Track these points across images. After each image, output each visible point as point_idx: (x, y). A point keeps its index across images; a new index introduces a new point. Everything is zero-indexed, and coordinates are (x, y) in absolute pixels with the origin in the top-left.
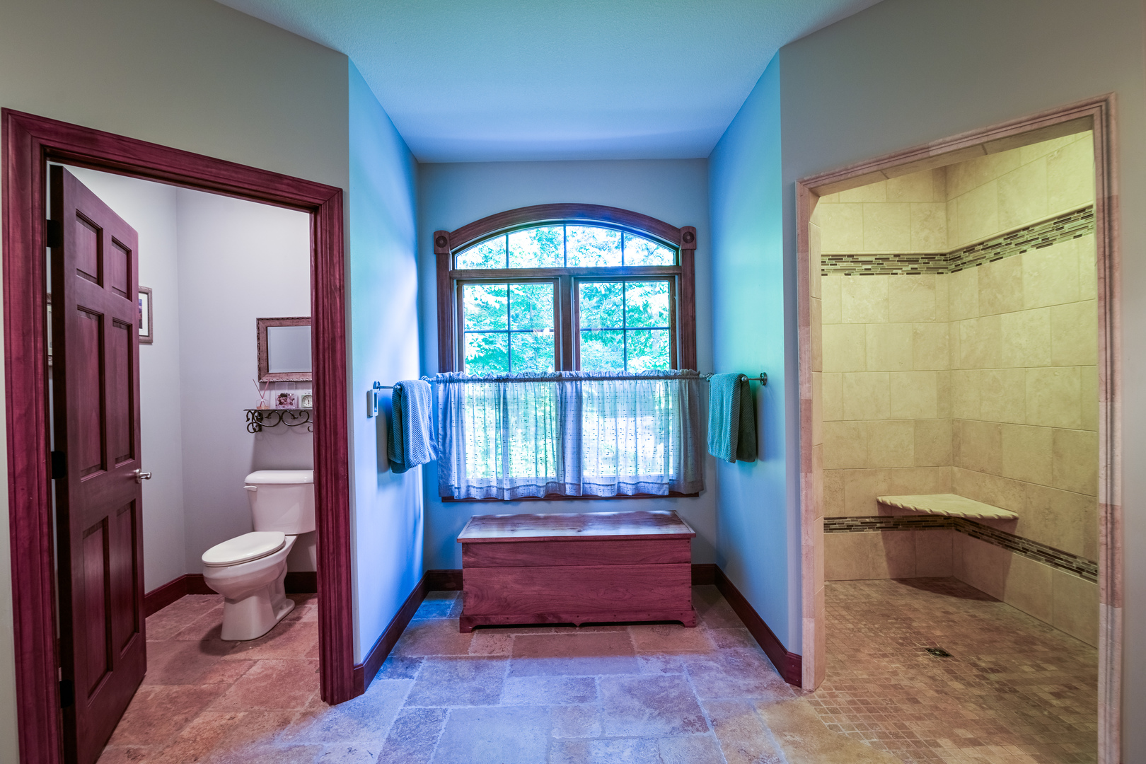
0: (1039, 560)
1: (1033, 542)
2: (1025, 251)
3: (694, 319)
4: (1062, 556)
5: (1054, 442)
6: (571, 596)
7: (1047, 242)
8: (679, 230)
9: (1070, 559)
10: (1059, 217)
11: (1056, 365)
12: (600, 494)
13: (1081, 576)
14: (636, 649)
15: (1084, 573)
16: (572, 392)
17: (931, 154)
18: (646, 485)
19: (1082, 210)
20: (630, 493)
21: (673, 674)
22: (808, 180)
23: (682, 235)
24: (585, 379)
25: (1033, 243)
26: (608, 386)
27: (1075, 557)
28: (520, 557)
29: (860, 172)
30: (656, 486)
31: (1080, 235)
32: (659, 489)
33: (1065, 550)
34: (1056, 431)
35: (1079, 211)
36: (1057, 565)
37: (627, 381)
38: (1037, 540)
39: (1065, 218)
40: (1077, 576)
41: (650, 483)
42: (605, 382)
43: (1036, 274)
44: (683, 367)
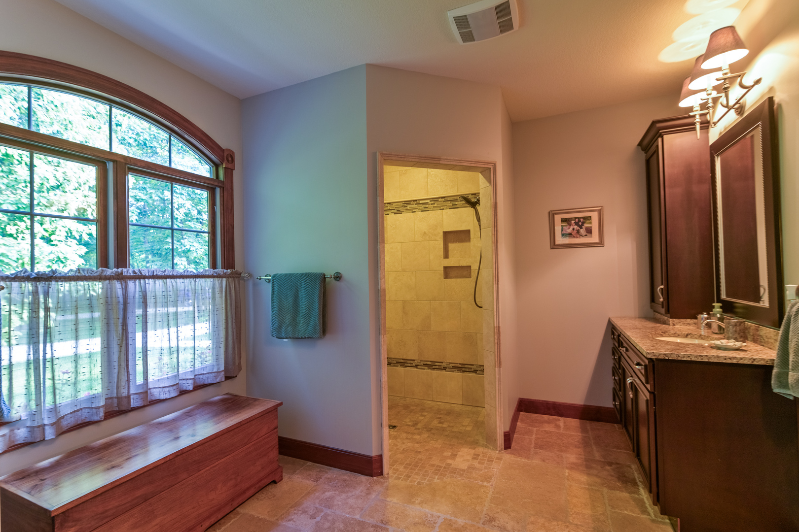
0: (397, 366)
1: (394, 358)
2: (388, 214)
3: (233, 228)
4: (408, 362)
5: (404, 308)
6: (193, 508)
7: (399, 212)
8: (223, 151)
9: (412, 362)
10: (405, 201)
11: (404, 270)
12: (163, 397)
13: (417, 368)
14: (273, 519)
15: (418, 367)
16: (135, 292)
17: (441, 162)
18: (201, 376)
19: (416, 201)
20: (191, 388)
21: (321, 516)
22: (384, 154)
23: (225, 155)
24: (149, 277)
25: (392, 211)
26: (171, 284)
27: (414, 360)
28: (139, 493)
29: (411, 160)
30: (211, 375)
31: (415, 212)
32: (216, 377)
33: (409, 358)
34: (404, 302)
35: (414, 201)
36: (406, 366)
37: (188, 279)
38: (396, 357)
39: (407, 203)
40: (415, 369)
41: (205, 374)
42: (168, 280)
43: (394, 226)
44: (224, 267)
